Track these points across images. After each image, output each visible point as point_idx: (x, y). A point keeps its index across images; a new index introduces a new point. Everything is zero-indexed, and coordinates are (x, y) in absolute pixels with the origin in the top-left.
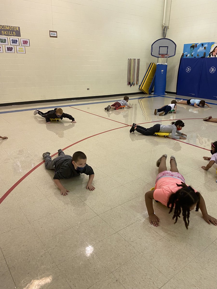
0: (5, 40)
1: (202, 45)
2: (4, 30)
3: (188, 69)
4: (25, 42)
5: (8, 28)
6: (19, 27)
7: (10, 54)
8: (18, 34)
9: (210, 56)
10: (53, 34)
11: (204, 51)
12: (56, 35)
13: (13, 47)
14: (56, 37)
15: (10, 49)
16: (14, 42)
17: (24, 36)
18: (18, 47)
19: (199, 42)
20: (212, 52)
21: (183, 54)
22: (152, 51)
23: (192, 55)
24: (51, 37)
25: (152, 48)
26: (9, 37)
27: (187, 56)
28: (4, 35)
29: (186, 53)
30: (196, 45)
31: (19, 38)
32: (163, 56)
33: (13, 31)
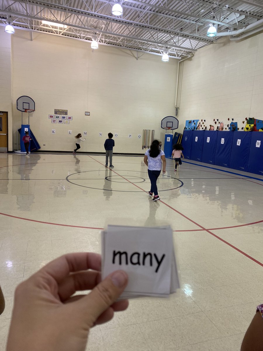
0: (59, 117)
1: (194, 121)
2: (59, 112)
3: (186, 139)
4: (70, 118)
5: (61, 111)
6: (67, 110)
7: (60, 124)
8: (66, 113)
9: (197, 129)
10: (87, 114)
11: (194, 126)
12: (89, 114)
13: (62, 120)
14: (89, 115)
15: (60, 121)
16: (64, 118)
17: (69, 115)
18: (65, 121)
19: (192, 119)
20: (198, 127)
21: (185, 127)
22: (162, 125)
23: (189, 128)
24: (85, 115)
25: (162, 123)
26: (61, 115)
27: (187, 129)
28: (59, 114)
29: (187, 127)
30: (191, 121)
31: (67, 116)
32: (169, 128)
33: (63, 112)
